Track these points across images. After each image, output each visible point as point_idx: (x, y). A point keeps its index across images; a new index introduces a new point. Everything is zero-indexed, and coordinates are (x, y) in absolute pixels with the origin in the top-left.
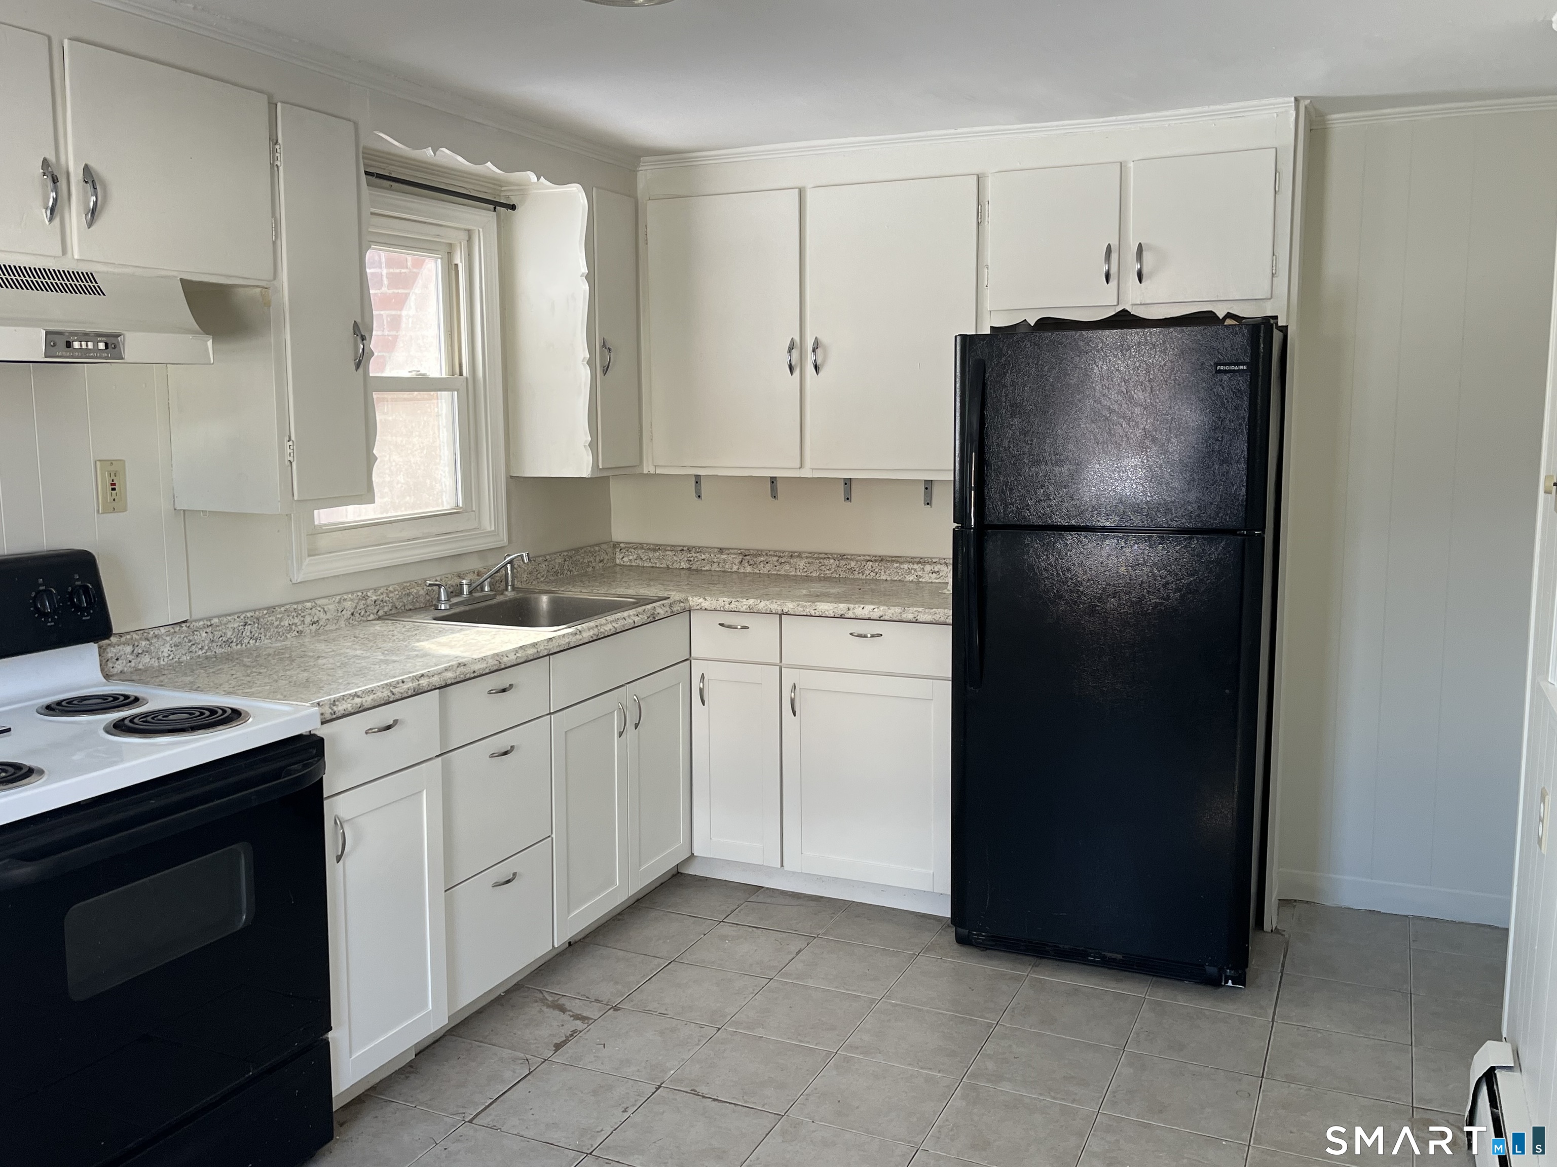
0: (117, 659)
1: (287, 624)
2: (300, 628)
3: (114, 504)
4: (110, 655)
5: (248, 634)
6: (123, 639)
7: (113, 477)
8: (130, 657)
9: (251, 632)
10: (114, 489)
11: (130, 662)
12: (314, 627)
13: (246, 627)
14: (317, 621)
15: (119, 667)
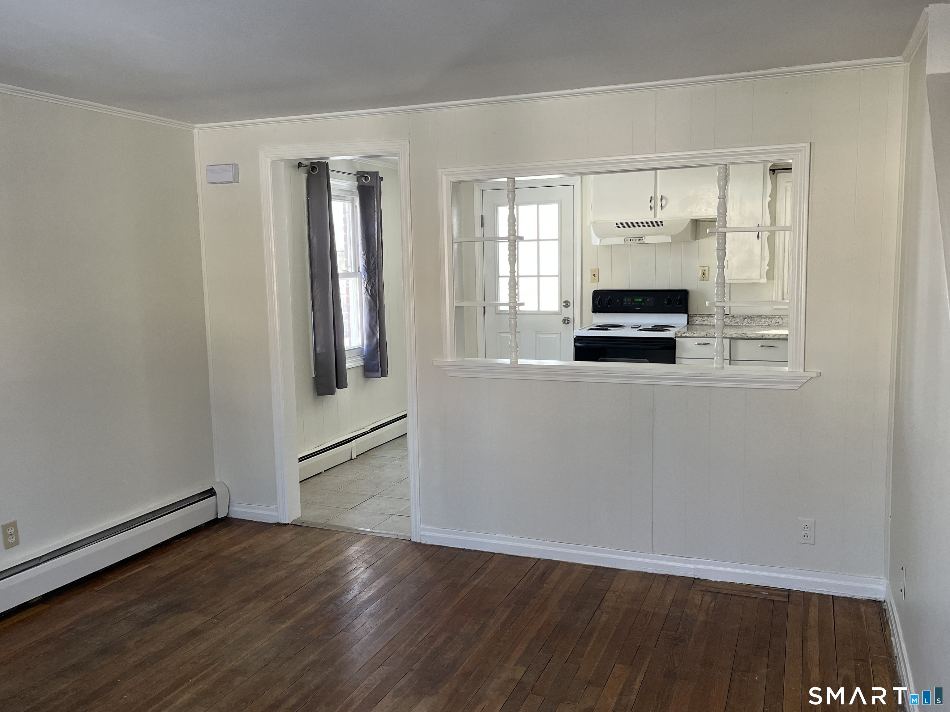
0: (697, 321)
1: (763, 321)
2: (770, 323)
3: (704, 279)
4: (694, 319)
5: (746, 321)
6: (701, 316)
7: (704, 271)
8: (701, 321)
9: (747, 321)
10: (704, 275)
11: (701, 322)
12: (776, 324)
13: (745, 319)
14: (778, 322)
15: (697, 323)
